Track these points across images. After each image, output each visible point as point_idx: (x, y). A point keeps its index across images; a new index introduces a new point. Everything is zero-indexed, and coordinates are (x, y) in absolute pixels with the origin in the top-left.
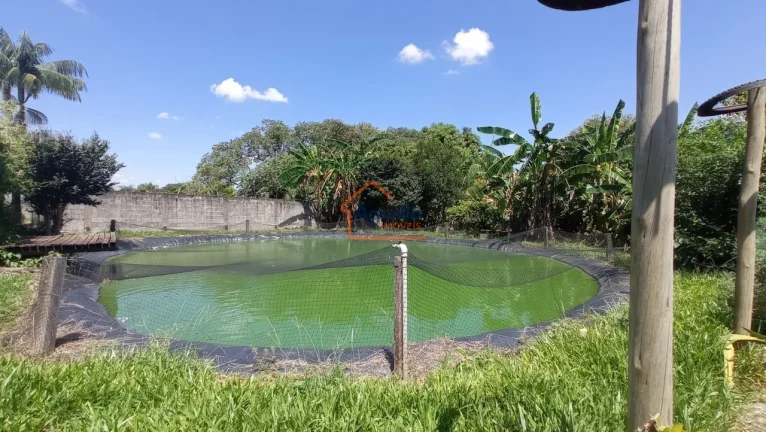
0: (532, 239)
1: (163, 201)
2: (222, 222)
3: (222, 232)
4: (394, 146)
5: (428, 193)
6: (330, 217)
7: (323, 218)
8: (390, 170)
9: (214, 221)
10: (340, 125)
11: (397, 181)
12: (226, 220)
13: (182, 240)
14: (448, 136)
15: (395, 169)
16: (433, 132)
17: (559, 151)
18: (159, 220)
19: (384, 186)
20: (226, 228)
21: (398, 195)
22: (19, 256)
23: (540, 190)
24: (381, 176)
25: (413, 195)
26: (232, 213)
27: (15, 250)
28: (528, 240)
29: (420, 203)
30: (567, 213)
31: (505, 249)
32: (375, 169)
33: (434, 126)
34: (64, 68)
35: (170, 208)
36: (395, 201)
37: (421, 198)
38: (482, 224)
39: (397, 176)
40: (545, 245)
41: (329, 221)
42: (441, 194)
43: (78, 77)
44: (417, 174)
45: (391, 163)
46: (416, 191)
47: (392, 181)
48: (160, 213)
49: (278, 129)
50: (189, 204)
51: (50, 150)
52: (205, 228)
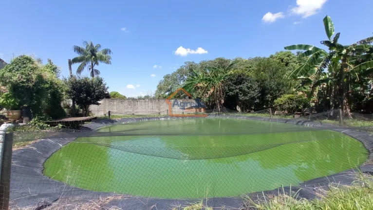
0: (331, 118)
1: (132, 102)
2: (157, 111)
3: (156, 115)
4: (250, 67)
5: (263, 91)
6: (210, 107)
7: (206, 107)
8: (239, 80)
9: (154, 111)
10: (222, 60)
11: (244, 86)
12: (159, 110)
13: (137, 119)
14: (285, 58)
15: (243, 79)
16: (276, 57)
17: (350, 54)
18: (131, 110)
19: (236, 89)
20: (159, 114)
21: (245, 94)
22: (49, 125)
23: (338, 83)
24: (235, 84)
25: (254, 93)
26: (162, 107)
27: (48, 123)
28: (329, 119)
29: (258, 98)
30: (367, 99)
31: (308, 125)
32: (231, 80)
33: (277, 53)
34: (106, 52)
35: (135, 105)
36: (243, 97)
37: (259, 95)
38: (297, 109)
39: (244, 83)
40: (340, 122)
41: (210, 109)
42: (272, 92)
43: (109, 55)
44: (258, 81)
45: (240, 76)
46: (256, 91)
47: (241, 86)
48: (131, 107)
49: (191, 65)
50: (143, 104)
51: (80, 83)
52: (149, 113)
